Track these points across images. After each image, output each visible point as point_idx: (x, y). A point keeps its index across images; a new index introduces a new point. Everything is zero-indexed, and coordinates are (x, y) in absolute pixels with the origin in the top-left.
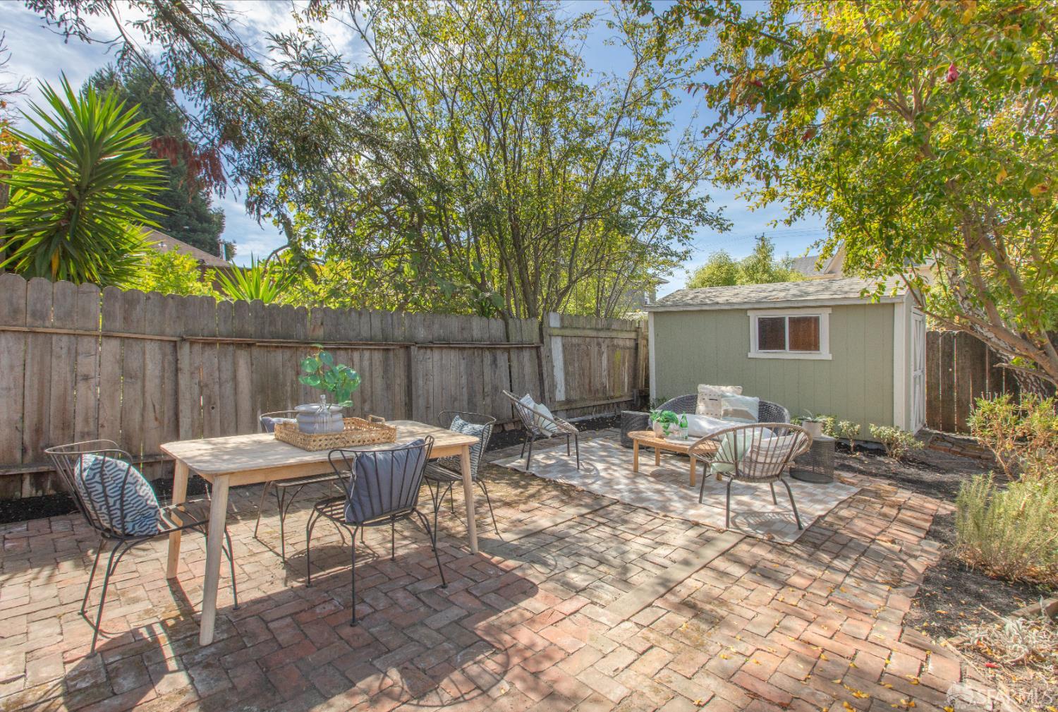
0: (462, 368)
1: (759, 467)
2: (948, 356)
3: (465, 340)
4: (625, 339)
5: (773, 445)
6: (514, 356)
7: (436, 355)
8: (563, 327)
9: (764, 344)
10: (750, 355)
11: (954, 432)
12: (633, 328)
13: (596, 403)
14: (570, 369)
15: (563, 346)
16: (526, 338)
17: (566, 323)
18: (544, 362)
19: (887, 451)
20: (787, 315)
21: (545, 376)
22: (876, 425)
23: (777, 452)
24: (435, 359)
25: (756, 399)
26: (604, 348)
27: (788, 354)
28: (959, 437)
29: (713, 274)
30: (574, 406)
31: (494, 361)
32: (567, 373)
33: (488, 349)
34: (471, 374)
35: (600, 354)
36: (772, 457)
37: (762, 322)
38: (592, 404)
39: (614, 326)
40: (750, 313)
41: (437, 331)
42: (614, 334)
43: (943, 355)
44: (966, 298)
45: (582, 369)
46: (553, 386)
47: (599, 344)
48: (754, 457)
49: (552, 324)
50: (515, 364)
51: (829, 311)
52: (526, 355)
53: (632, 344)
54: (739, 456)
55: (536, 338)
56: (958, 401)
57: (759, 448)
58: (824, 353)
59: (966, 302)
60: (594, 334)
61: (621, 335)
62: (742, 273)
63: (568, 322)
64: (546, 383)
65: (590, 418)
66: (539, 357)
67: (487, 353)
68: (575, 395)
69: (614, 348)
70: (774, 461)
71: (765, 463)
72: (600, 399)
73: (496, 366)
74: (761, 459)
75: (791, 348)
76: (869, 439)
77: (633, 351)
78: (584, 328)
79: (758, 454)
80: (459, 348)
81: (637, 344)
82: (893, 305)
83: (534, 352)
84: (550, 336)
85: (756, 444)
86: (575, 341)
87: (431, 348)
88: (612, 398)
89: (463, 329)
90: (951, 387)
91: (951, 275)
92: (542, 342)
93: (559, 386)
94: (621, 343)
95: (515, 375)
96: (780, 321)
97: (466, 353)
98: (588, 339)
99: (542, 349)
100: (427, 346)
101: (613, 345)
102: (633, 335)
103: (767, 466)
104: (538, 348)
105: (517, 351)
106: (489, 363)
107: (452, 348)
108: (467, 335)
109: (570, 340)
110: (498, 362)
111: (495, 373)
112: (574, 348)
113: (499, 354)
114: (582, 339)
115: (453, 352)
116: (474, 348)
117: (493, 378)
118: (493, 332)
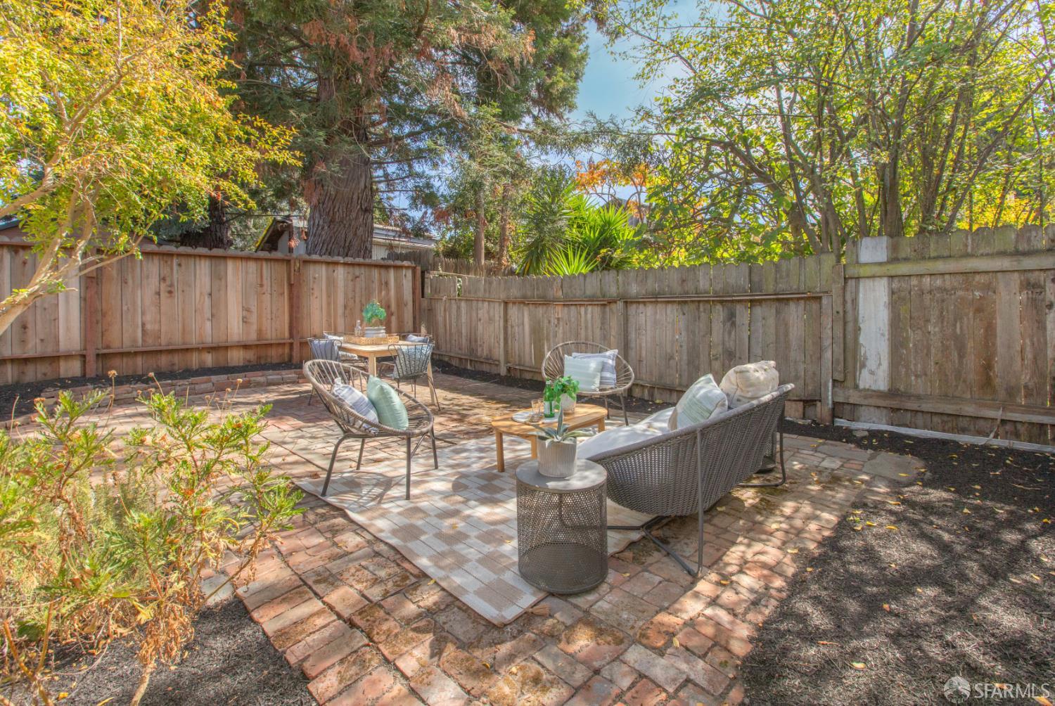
0: (682, 325)
3: (687, 293)
7: (649, 309)
8: (894, 260)
13: (1000, 414)
15: (893, 293)
17: (907, 252)
18: (827, 323)
21: (826, 343)
24: (648, 314)
31: (731, 317)
32: (897, 343)
33: (721, 302)
34: (694, 332)
45: (955, 339)
49: (865, 258)
64: (827, 355)
66: (822, 314)
67: (719, 307)
68: (922, 387)
73: (733, 324)
80: (679, 303)
84: (855, 278)
87: (644, 303)
89: (683, 281)
92: (832, 289)
93: (871, 364)
97: (686, 308)
98: (980, 278)
99: (824, 301)
100: (640, 300)
105: (775, 305)
106: (722, 319)
107: (668, 302)
108: (690, 286)
109: (914, 281)
110: (738, 320)
111: (730, 333)
112: (927, 297)
113: (739, 308)
114: (960, 278)
115: (670, 307)
116: (699, 302)
117: (726, 338)
118: (732, 281)
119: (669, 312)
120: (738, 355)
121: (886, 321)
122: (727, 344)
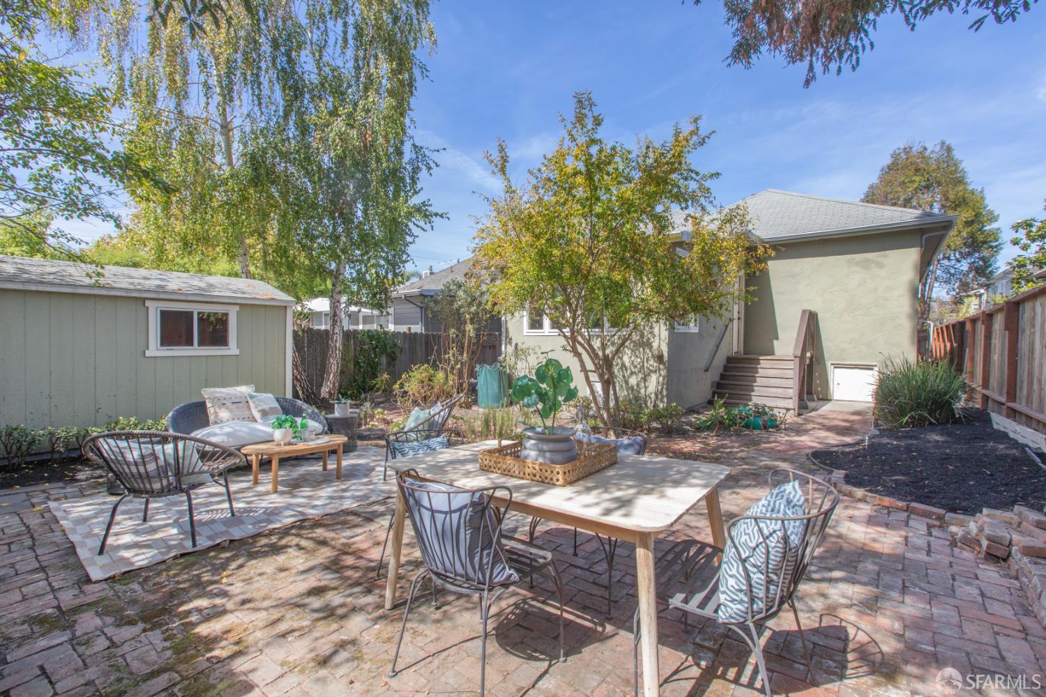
9: (167, 340)
10: (148, 354)
20: (195, 309)
27: (196, 351)
37: (165, 315)
40: (148, 303)
51: (237, 308)
58: (233, 349)
75: (198, 346)
96: (188, 315)
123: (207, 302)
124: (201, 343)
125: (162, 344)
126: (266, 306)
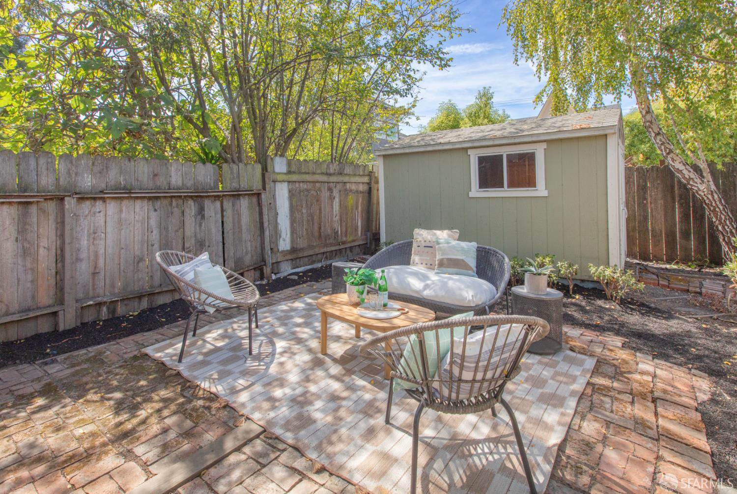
0: (153, 222)
1: (465, 387)
2: (643, 189)
3: (159, 188)
4: (358, 184)
5: (487, 347)
6: (228, 205)
7: (112, 207)
8: (289, 172)
9: (484, 183)
10: (471, 195)
11: (651, 261)
12: (366, 173)
13: (325, 250)
14: (298, 215)
15: (290, 191)
16: (244, 185)
17: (293, 168)
18: (265, 211)
19: (608, 292)
20: (505, 152)
21: (266, 225)
22: (595, 265)
23: (495, 359)
24: (109, 213)
25: (474, 245)
26: (336, 193)
27: (505, 192)
28: (655, 266)
29: (443, 123)
30: (300, 255)
31: (201, 211)
32: (293, 221)
33: (191, 197)
34: (166, 229)
35: (332, 198)
36: (485, 372)
37: (481, 160)
38: (322, 251)
39: (348, 170)
40: (470, 152)
41: (114, 176)
42: (346, 179)
43: (638, 188)
44: (658, 134)
45: (311, 215)
46: (276, 234)
47: (330, 190)
48: (456, 371)
49: (277, 170)
50: (229, 213)
51: (544, 145)
52: (244, 203)
53: (366, 188)
54: (431, 369)
55: (257, 185)
56: (652, 231)
57: (463, 357)
58: (541, 189)
59: (659, 137)
60: (324, 178)
61: (353, 179)
62: (467, 120)
63: (294, 168)
64: (267, 233)
65: (319, 265)
66: (260, 205)
67: (191, 202)
68: (302, 243)
69: (345, 192)
70: (489, 375)
71: (474, 381)
72: (331, 245)
73: (203, 217)
74: (467, 375)
75: (508, 187)
76: (586, 278)
77: (367, 195)
78: (314, 173)
79: (462, 367)
80: (150, 198)
81: (370, 188)
82: (606, 135)
83: (254, 199)
84: (274, 182)
85: (458, 350)
86: (303, 186)
87: (104, 199)
88: (344, 243)
89: (155, 175)
90: (646, 218)
91: (644, 112)
92: (264, 188)
93: (283, 235)
94: (354, 187)
95: (228, 226)
96: (499, 158)
97: (158, 204)
98: (317, 185)
99: (263, 196)
100: (96, 196)
101: (346, 190)
102: (366, 179)
103: (477, 385)
104: (259, 195)
105: (232, 199)
106: (193, 213)
107: (137, 198)
108: (161, 181)
109: (297, 185)
110: (207, 213)
111: (200, 225)
112: (302, 194)
113: (207, 203)
114: (312, 184)
115: (138, 203)
116: (172, 197)
117: (198, 231)
118: (200, 178)
119: (137, 209)
120: (207, 244)
121: (288, 209)
122: (198, 235)
123: (515, 144)
124: (512, 185)
125: (480, 187)
126: (578, 138)
